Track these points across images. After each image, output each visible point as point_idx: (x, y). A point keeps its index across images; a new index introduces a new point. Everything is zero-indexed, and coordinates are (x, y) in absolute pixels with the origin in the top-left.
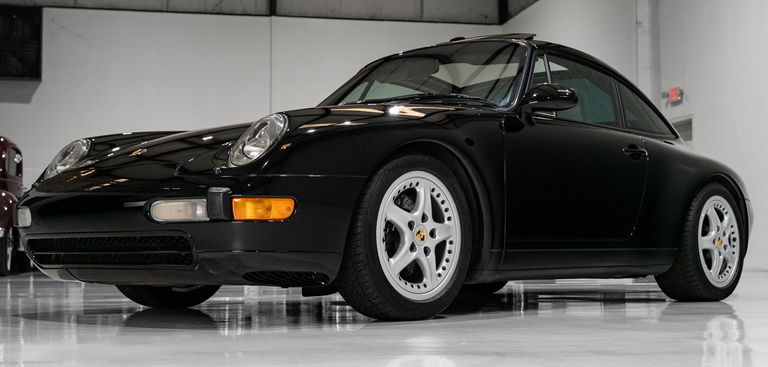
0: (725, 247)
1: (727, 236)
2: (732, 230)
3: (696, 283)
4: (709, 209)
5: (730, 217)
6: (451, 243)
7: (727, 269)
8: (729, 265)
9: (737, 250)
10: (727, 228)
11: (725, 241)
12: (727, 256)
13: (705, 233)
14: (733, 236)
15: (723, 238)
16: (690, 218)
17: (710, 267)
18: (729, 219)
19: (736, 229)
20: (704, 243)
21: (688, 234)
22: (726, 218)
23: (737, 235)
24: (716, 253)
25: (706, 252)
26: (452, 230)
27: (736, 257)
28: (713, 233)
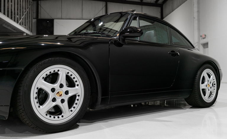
0: (211, 88)
1: (212, 83)
2: (214, 81)
3: (199, 102)
4: (204, 74)
5: (213, 76)
6: (79, 96)
7: (212, 95)
8: (212, 94)
9: (216, 88)
10: (212, 80)
11: (211, 85)
12: (212, 91)
13: (203, 83)
14: (214, 83)
15: (210, 84)
16: (197, 78)
17: (205, 95)
18: (213, 77)
19: (215, 80)
20: (202, 86)
21: (196, 84)
22: (211, 77)
23: (216, 83)
24: (207, 90)
25: (203, 90)
26: (79, 90)
27: (215, 91)
28: (206, 83)
